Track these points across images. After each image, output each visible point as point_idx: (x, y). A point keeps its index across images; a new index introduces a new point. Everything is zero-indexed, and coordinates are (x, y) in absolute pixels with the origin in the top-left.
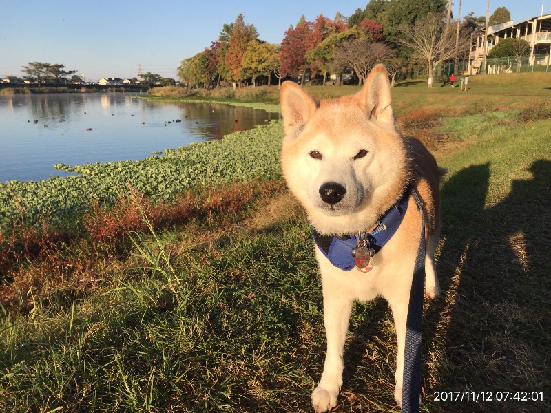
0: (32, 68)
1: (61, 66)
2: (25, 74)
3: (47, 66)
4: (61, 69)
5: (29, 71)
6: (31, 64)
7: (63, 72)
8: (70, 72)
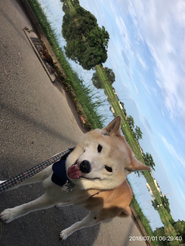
0: (149, 155)
1: (155, 165)
2: (146, 154)
3: (152, 160)
4: (153, 165)
5: (147, 155)
6: (150, 154)
7: (153, 166)
8: (153, 169)
